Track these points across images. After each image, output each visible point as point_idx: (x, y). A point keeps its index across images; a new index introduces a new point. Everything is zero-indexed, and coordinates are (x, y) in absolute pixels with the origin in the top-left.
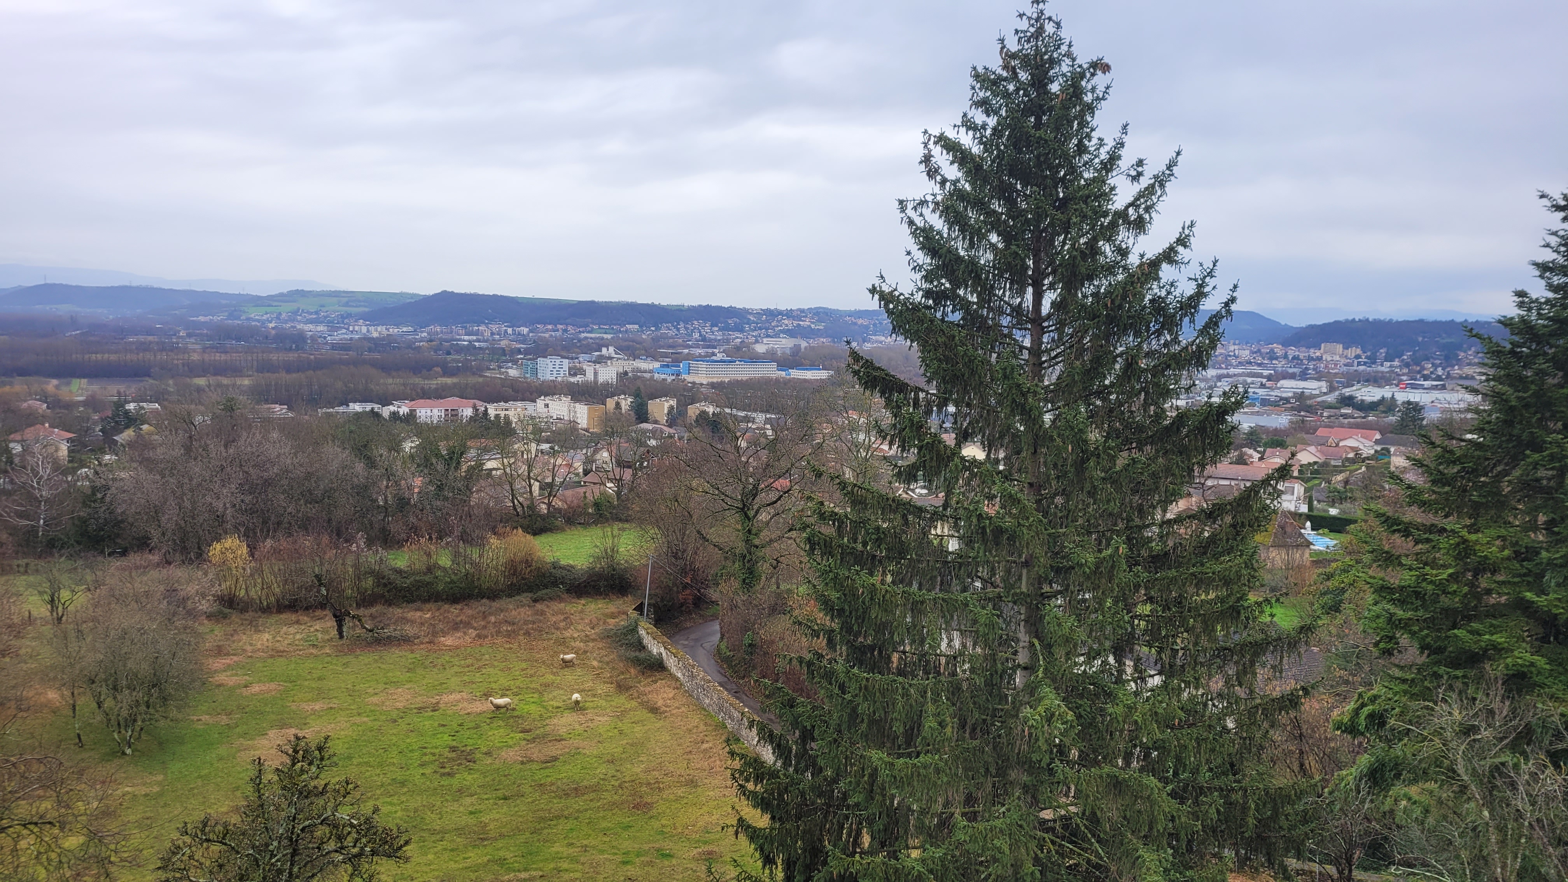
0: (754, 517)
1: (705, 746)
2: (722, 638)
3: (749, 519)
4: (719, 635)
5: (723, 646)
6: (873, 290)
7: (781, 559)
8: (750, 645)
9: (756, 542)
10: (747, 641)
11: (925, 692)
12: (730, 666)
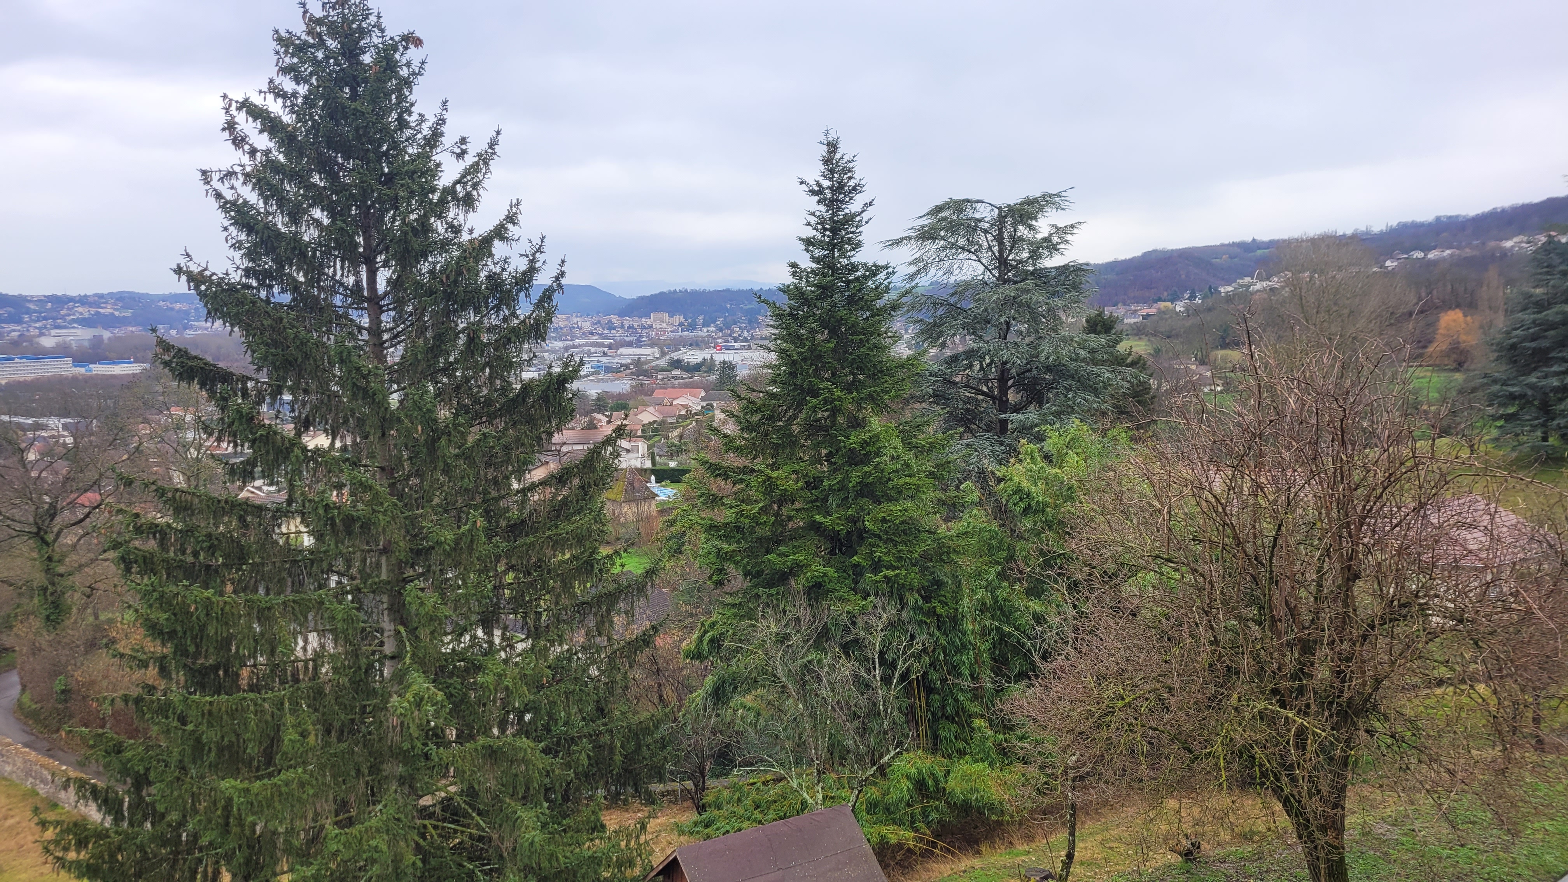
0: (55, 541)
1: (10, 822)
2: (24, 688)
3: (47, 544)
4: (19, 687)
5: (26, 699)
6: (179, 271)
7: (97, 585)
8: (63, 692)
9: (61, 569)
10: (58, 687)
11: (282, 704)
12: (37, 721)
